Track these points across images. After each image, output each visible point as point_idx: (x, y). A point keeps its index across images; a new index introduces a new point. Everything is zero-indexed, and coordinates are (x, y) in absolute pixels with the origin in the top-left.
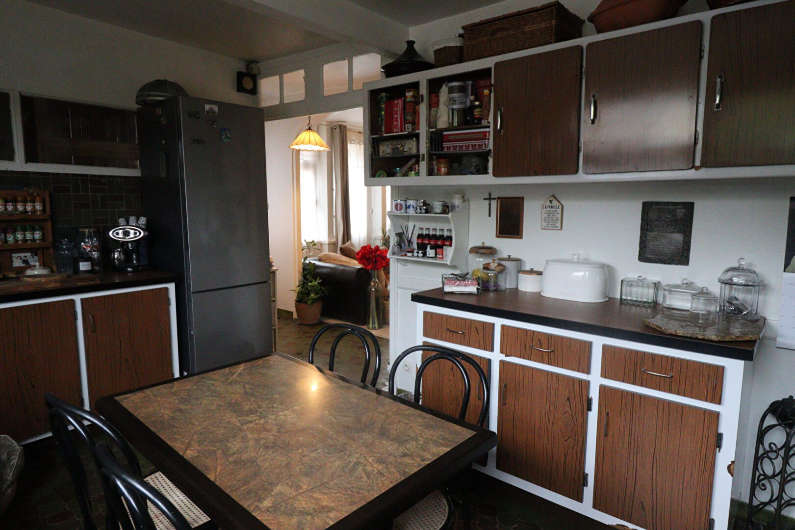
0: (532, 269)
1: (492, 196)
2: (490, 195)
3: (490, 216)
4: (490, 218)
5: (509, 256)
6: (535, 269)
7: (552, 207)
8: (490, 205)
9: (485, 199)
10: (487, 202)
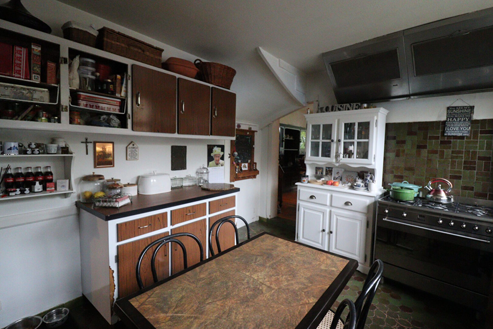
0: (128, 183)
1: (88, 141)
2: (87, 139)
3: (87, 154)
4: (87, 155)
5: (112, 178)
6: (131, 183)
7: (134, 148)
8: (87, 146)
9: (82, 142)
10: (84, 145)
